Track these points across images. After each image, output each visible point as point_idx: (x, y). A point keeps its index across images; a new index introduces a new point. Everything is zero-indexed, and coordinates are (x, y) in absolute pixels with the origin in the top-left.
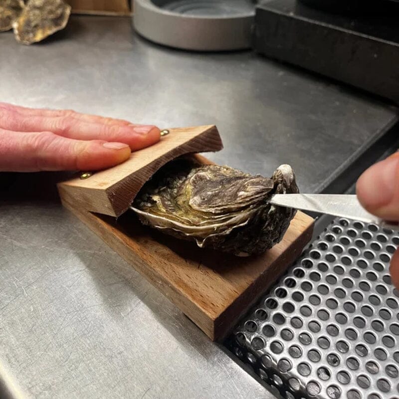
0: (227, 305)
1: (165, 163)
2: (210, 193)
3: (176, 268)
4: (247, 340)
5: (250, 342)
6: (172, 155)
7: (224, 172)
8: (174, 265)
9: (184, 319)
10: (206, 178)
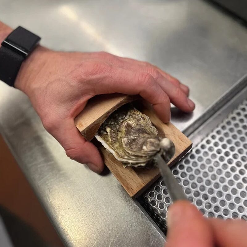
0: (138, 190)
1: (112, 112)
2: (132, 137)
3: (117, 167)
4: (149, 200)
5: (150, 201)
6: (116, 107)
7: (142, 122)
8: (116, 165)
9: (121, 186)
10: (132, 126)
